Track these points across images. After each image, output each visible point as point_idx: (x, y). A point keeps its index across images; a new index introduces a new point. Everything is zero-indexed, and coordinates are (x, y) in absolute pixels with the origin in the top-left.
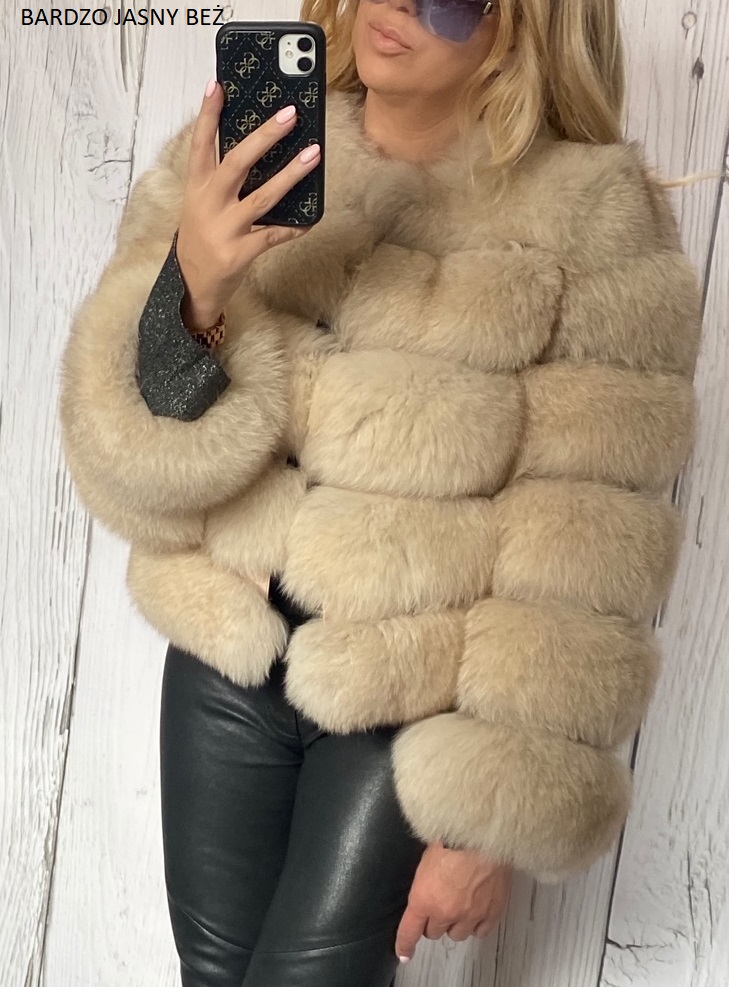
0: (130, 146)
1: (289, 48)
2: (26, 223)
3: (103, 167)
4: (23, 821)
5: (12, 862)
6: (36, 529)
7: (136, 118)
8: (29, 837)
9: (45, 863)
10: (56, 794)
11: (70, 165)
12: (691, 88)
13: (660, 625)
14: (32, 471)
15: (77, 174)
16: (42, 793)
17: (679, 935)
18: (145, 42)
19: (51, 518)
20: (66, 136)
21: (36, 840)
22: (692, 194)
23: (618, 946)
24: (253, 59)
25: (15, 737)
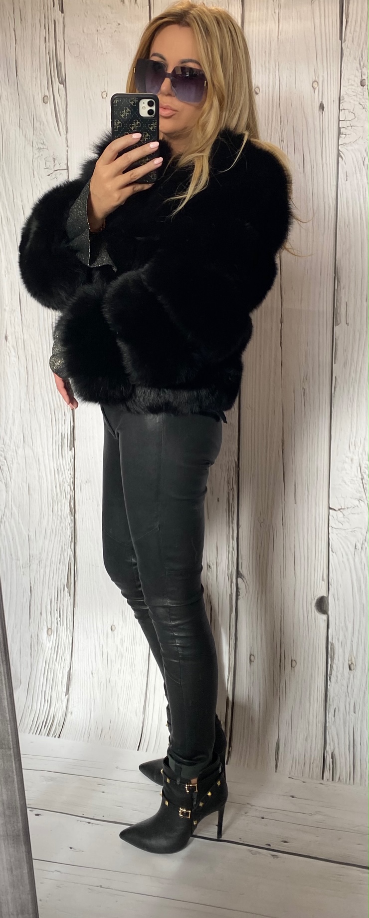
0: (66, 162)
1: (144, 105)
2: (20, 203)
3: (54, 173)
4: (57, 495)
5: (54, 515)
7: (67, 148)
8: (61, 502)
9: (70, 513)
10: (72, 480)
11: (38, 174)
12: (319, 115)
14: (39, 325)
15: (41, 177)
16: (65, 480)
17: (360, 501)
18: (66, 111)
20: (34, 159)
21: (64, 504)
23: (334, 510)
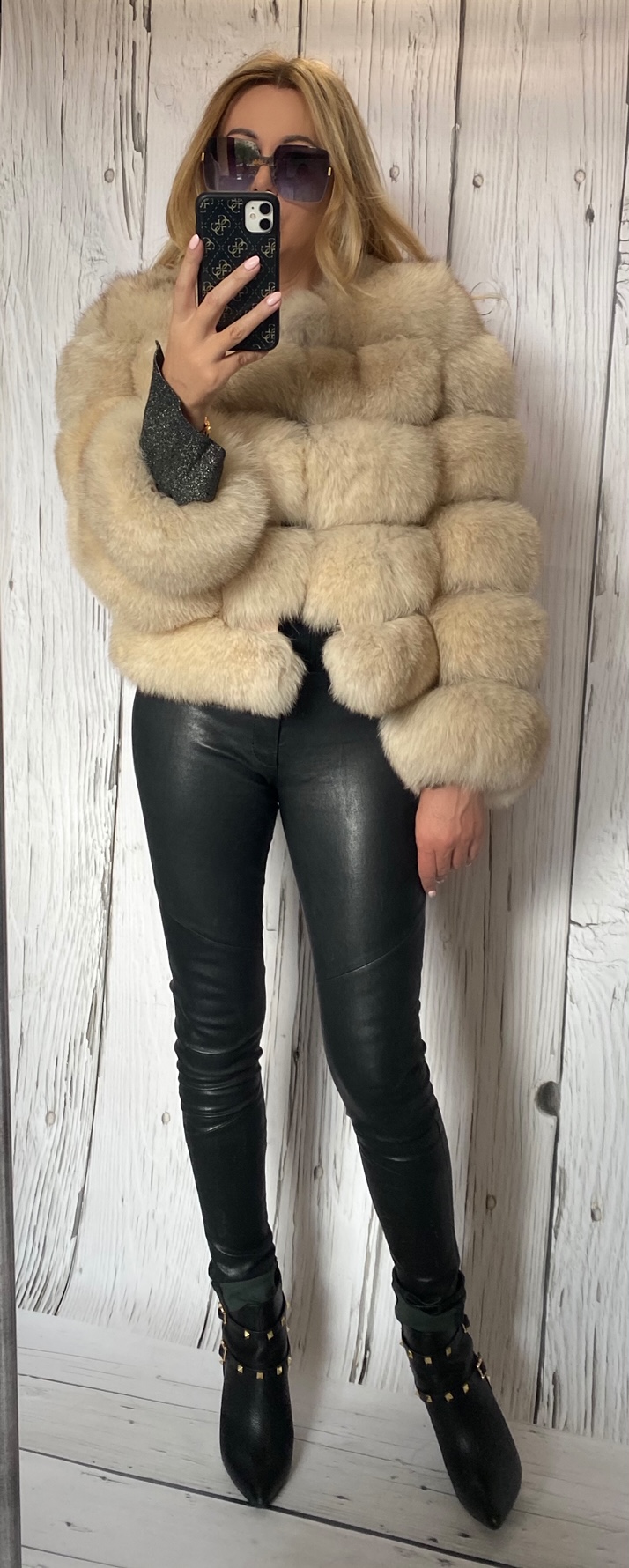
1: (253, 212)
4: (81, 868)
5: (73, 905)
6: (78, 613)
7: (141, 262)
8: (87, 882)
9: (102, 903)
10: (109, 842)
12: (585, 229)
13: (592, 661)
16: (97, 842)
17: (627, 912)
18: (144, 198)
19: (90, 602)
20: (82, 278)
21: (93, 885)
22: (593, 314)
23: (580, 925)
24: (226, 220)
25: (70, 794)
